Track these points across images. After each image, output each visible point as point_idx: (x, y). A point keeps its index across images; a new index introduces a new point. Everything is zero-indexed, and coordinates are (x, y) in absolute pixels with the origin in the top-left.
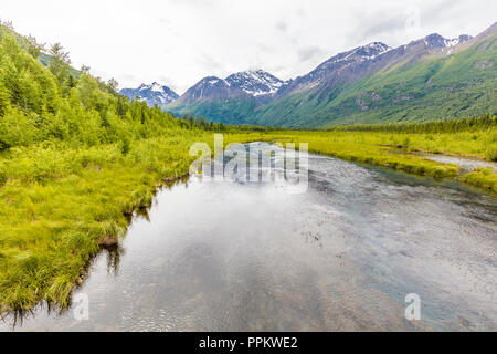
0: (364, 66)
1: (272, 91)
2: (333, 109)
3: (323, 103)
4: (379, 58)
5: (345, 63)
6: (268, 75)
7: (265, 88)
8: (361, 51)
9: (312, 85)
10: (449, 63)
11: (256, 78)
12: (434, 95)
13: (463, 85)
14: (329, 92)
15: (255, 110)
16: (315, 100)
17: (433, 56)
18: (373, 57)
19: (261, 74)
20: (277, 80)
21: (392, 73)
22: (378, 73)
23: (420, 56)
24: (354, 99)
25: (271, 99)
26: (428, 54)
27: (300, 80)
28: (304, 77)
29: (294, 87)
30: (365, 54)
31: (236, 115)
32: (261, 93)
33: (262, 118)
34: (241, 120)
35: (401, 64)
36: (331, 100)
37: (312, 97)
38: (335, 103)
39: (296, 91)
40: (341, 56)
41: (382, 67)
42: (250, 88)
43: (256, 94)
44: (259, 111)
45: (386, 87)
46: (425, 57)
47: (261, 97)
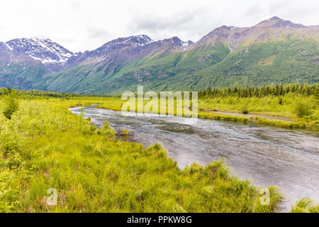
0: (138, 50)
1: (61, 60)
2: (117, 80)
3: (110, 74)
4: (147, 46)
5: (124, 45)
6: (57, 45)
7: (54, 57)
8: (134, 39)
9: (100, 59)
10: (185, 56)
11: (43, 46)
12: (179, 75)
13: (193, 70)
14: (113, 66)
15: (44, 76)
16: (102, 72)
17: (176, 50)
18: (142, 45)
19: (50, 44)
20: (67, 51)
21: (156, 58)
22: (147, 56)
23: (170, 49)
24: (132, 73)
25: (62, 68)
26: (174, 49)
27: (88, 54)
28: (92, 52)
29: (83, 59)
30: (138, 42)
31: (21, 80)
32: (50, 61)
33: (52, 85)
34: (28, 85)
35: (159, 53)
36: (115, 73)
37: (100, 69)
38: (119, 75)
39: (85, 63)
40: (120, 40)
41: (149, 53)
42: (37, 55)
43: (44, 61)
44: (48, 78)
45: (152, 66)
46: (173, 50)
47: (51, 64)
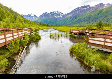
0: (84, 11)
1: (61, 16)
4: (88, 9)
5: (79, 10)
6: (60, 12)
7: (59, 16)
8: (83, 7)
9: (71, 15)
10: (104, 10)
11: (57, 13)
12: (100, 18)
13: (107, 16)
14: (75, 17)
15: (57, 21)
16: (72, 19)
17: (101, 9)
18: (86, 9)
19: (58, 12)
20: (62, 14)
21: (90, 13)
22: (87, 13)
23: (97, 8)
24: (81, 19)
25: (61, 18)
26: (99, 8)
27: (68, 14)
28: (69, 13)
29: (66, 16)
30: (84, 8)
31: (52, 22)
32: (58, 17)
33: (58, 23)
34: (53, 23)
35: (93, 11)
36: (75, 19)
37: (71, 18)
38: (77, 20)
39: (67, 17)
40: (78, 8)
41: (88, 11)
42: (56, 15)
43: (57, 17)
44: (58, 21)
45: (89, 16)
46: (99, 9)
47: (59, 18)
